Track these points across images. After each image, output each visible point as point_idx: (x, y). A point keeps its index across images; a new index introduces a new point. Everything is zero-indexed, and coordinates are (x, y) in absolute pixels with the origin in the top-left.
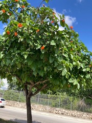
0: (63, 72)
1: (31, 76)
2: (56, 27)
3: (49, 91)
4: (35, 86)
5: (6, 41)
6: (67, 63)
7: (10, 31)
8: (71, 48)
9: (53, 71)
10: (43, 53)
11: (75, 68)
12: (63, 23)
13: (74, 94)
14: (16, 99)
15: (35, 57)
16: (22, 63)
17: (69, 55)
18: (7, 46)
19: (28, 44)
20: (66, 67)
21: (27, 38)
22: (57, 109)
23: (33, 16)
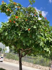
0: (40, 44)
1: (22, 45)
2: (37, 18)
3: (32, 54)
4: (24, 51)
5: (9, 26)
6: (43, 38)
7: (11, 20)
8: (45, 30)
9: (35, 43)
10: (29, 32)
11: (48, 41)
12: (41, 16)
13: (47, 57)
14: (13, 58)
15: (25, 35)
16: (17, 38)
17: (44, 34)
18: (10, 28)
19: (21, 28)
20: (42, 41)
21: (21, 24)
22: (37, 65)
23: (24, 12)
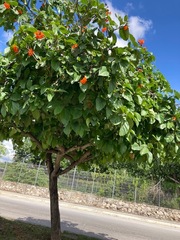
0: (121, 129)
1: (59, 135)
2: (111, 39)
3: (95, 166)
4: (67, 156)
5: (10, 66)
6: (130, 111)
7: (19, 45)
8: (139, 83)
9: (102, 126)
10: (84, 90)
11: (146, 121)
12: (125, 33)
13: (141, 173)
14: (30, 181)
15: (68, 99)
16: (42, 111)
17: (135, 97)
18: (13, 76)
19: (55, 73)
20: (128, 119)
21: (53, 60)
22: (108, 200)
23: (66, 17)
